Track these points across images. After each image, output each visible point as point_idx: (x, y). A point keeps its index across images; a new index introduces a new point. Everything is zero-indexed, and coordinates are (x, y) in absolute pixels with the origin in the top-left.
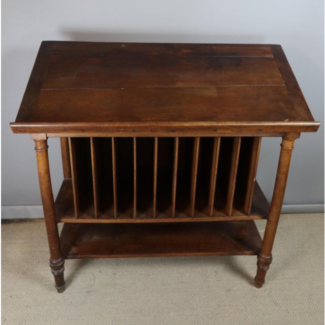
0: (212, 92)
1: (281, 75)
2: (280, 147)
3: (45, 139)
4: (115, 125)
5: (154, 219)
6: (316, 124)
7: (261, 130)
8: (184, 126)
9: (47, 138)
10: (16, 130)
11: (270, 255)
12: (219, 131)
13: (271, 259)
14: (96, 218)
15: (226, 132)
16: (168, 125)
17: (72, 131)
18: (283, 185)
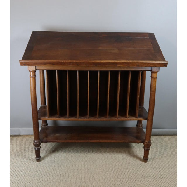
0: (116, 51)
1: (151, 45)
2: (151, 78)
3: (35, 70)
4: (68, 61)
5: (88, 118)
6: (166, 62)
7: (138, 65)
8: (101, 62)
9: (36, 70)
10: (22, 64)
11: (150, 140)
12: (118, 66)
13: (150, 143)
14: (58, 117)
15: (121, 66)
16: (93, 61)
17: (48, 64)
18: (153, 98)
